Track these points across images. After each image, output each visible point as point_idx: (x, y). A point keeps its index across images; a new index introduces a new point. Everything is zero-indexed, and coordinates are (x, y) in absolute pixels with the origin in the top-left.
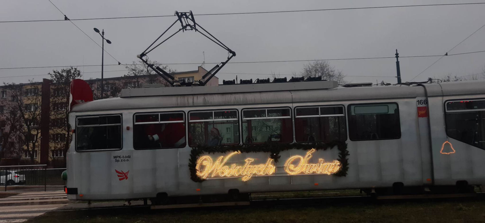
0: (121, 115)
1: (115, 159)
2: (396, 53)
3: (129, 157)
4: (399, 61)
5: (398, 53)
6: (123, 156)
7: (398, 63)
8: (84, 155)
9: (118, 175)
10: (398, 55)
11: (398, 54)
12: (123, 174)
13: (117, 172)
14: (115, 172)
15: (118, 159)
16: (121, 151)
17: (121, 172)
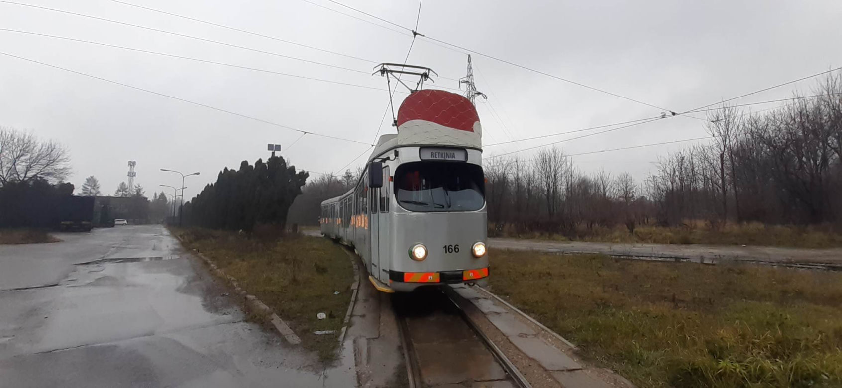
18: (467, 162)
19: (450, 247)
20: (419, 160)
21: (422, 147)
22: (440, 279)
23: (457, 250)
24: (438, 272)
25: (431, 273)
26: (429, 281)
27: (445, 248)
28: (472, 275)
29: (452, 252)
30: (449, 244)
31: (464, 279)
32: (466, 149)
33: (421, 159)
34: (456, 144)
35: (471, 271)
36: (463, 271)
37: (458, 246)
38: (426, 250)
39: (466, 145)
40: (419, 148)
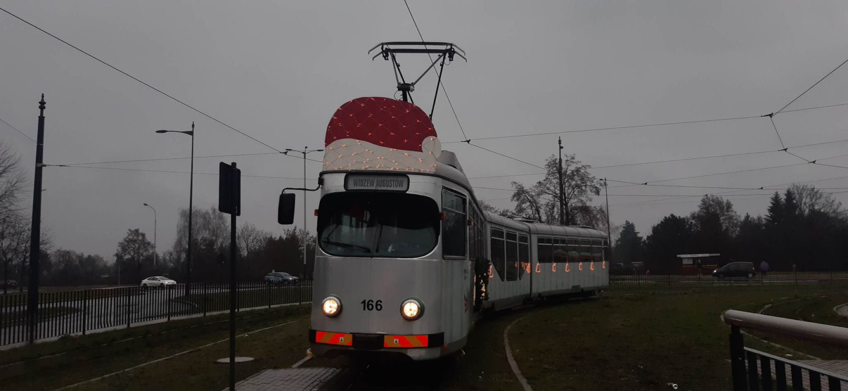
1: (464, 275)
2: (40, 100)
4: (44, 115)
5: (45, 101)
7: (41, 119)
8: (450, 264)
9: (465, 303)
10: (45, 105)
11: (45, 103)
14: (464, 297)
16: (466, 260)
17: (466, 298)
18: (407, 192)
19: (370, 303)
20: (343, 190)
21: (349, 174)
22: (353, 344)
23: (379, 307)
24: (351, 333)
25: (343, 334)
26: (339, 344)
27: (363, 304)
28: (396, 342)
29: (372, 309)
30: (369, 299)
31: (385, 346)
32: (408, 175)
33: (345, 189)
34: (392, 169)
35: (395, 336)
36: (382, 336)
37: (381, 302)
38: (339, 304)
39: (407, 170)
40: (345, 174)
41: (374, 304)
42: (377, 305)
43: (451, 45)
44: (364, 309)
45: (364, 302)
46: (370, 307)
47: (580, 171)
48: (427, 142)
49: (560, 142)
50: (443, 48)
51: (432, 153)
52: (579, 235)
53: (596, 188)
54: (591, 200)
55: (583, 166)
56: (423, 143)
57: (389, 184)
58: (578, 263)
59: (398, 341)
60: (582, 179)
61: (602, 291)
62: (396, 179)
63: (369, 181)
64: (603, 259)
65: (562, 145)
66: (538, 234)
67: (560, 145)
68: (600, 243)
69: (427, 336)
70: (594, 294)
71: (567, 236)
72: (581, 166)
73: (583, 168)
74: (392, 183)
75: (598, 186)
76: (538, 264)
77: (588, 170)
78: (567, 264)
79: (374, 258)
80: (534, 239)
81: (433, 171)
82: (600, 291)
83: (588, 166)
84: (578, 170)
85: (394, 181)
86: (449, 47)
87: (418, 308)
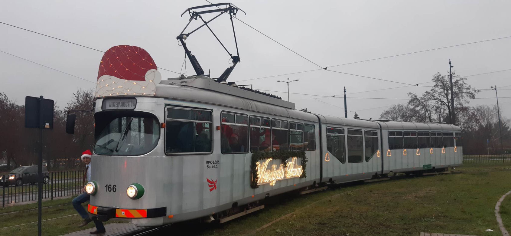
0: (211, 111)
1: (207, 165)
3: (217, 162)
6: (214, 162)
8: (176, 159)
9: (209, 185)
12: (212, 183)
13: (208, 181)
14: (207, 181)
15: (209, 164)
16: (212, 155)
17: (212, 181)
18: (135, 110)
19: (110, 186)
21: (104, 99)
22: (97, 213)
23: (114, 190)
24: (98, 206)
25: (95, 207)
26: (94, 213)
27: (106, 187)
28: (123, 214)
29: (110, 191)
30: (109, 184)
31: (116, 216)
32: (136, 98)
33: (102, 110)
34: (126, 94)
35: (123, 210)
36: (115, 209)
37: (116, 186)
38: (94, 187)
39: (135, 94)
40: (102, 99)
41: (112, 187)
42: (113, 188)
43: (229, 4)
44: (107, 191)
45: (107, 186)
46: (110, 190)
47: (458, 82)
48: (149, 74)
49: (450, 63)
50: (224, 7)
51: (153, 81)
52: (430, 129)
53: (472, 94)
54: (468, 103)
55: (461, 79)
56: (146, 74)
57: (128, 105)
58: (429, 149)
59: (124, 213)
60: (459, 88)
61: (454, 168)
62: (131, 101)
63: (117, 103)
64: (455, 144)
65: (451, 65)
66: (388, 129)
67: (450, 65)
68: (452, 134)
69: (146, 210)
70: (448, 170)
71: (418, 130)
72: (460, 79)
73: (461, 80)
74: (129, 104)
75: (473, 92)
76: (389, 150)
77: (465, 81)
78: (418, 150)
79: (113, 156)
80: (385, 133)
81: (154, 94)
82: (452, 168)
83: (464, 78)
84: (457, 82)
85: (130, 102)
86: (228, 6)
87: (136, 191)
